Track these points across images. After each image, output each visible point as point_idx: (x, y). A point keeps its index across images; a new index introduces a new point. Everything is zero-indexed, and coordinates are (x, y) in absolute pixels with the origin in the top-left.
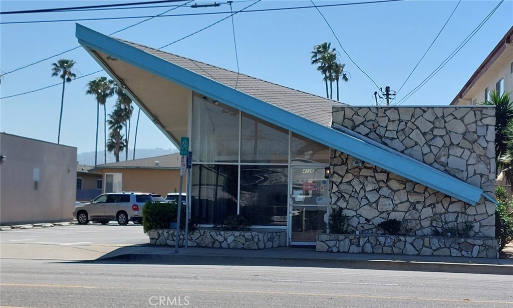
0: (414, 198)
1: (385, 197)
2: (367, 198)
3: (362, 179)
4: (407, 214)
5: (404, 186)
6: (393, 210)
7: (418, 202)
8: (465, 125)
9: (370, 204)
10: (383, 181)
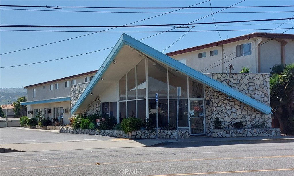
0: (244, 112)
1: (234, 112)
2: (227, 113)
3: (225, 105)
4: (242, 119)
5: (240, 107)
6: (237, 118)
7: (245, 114)
8: (260, 81)
9: (228, 115)
10: (232, 105)
